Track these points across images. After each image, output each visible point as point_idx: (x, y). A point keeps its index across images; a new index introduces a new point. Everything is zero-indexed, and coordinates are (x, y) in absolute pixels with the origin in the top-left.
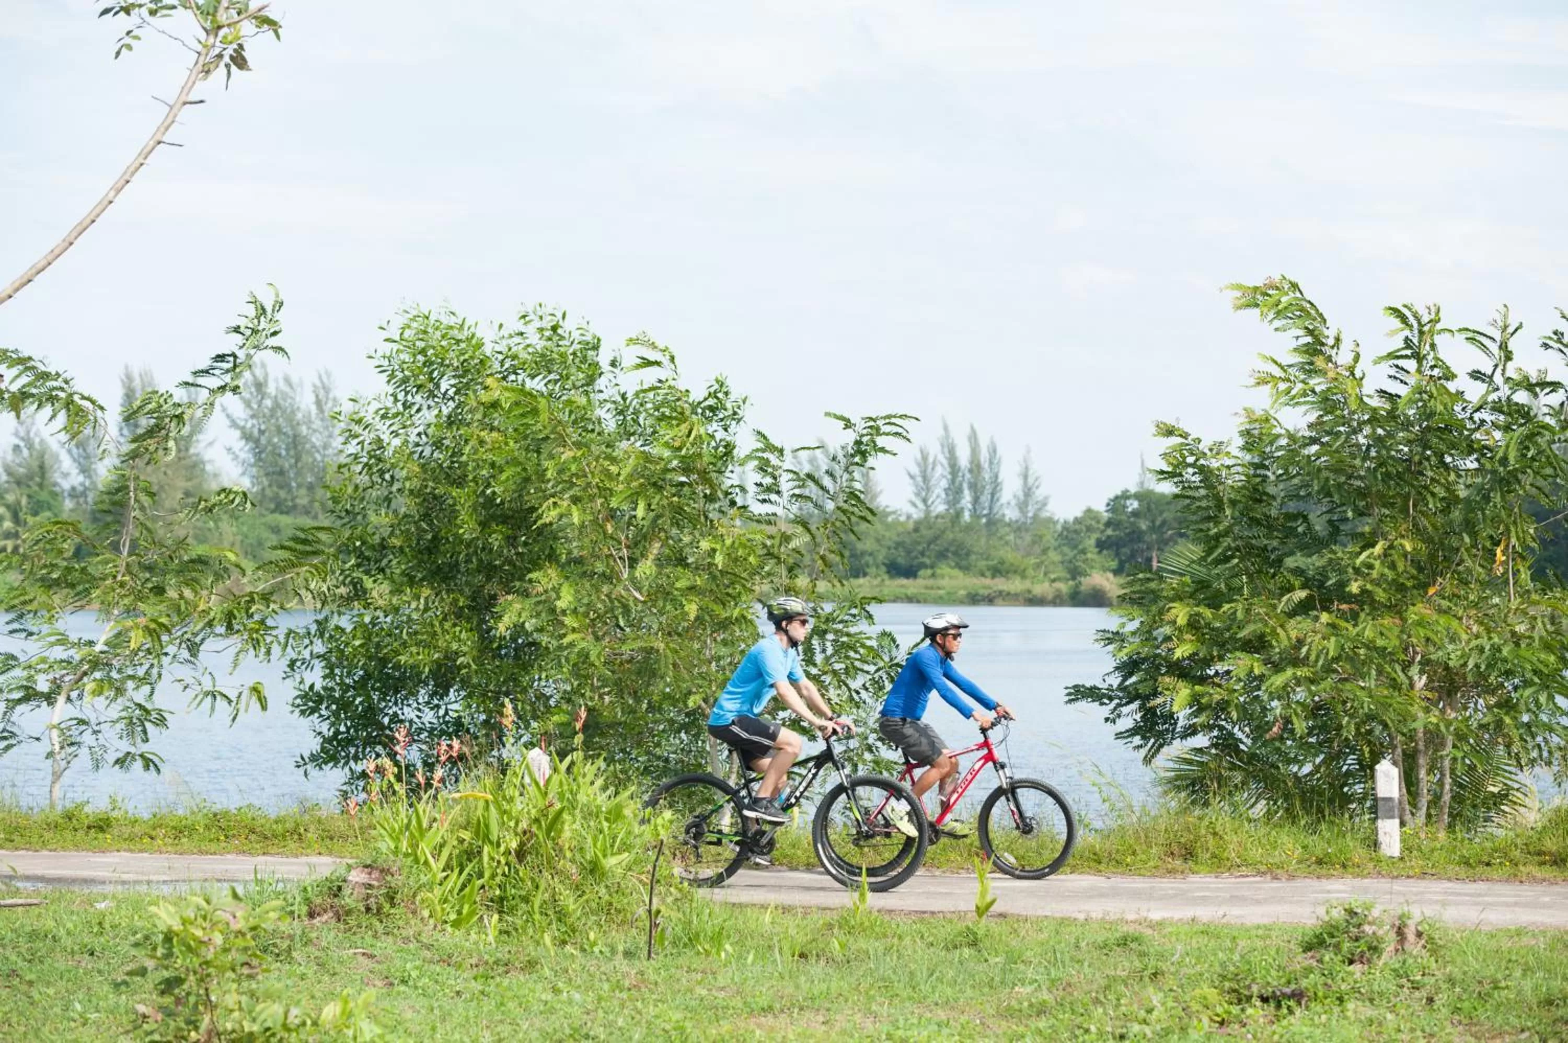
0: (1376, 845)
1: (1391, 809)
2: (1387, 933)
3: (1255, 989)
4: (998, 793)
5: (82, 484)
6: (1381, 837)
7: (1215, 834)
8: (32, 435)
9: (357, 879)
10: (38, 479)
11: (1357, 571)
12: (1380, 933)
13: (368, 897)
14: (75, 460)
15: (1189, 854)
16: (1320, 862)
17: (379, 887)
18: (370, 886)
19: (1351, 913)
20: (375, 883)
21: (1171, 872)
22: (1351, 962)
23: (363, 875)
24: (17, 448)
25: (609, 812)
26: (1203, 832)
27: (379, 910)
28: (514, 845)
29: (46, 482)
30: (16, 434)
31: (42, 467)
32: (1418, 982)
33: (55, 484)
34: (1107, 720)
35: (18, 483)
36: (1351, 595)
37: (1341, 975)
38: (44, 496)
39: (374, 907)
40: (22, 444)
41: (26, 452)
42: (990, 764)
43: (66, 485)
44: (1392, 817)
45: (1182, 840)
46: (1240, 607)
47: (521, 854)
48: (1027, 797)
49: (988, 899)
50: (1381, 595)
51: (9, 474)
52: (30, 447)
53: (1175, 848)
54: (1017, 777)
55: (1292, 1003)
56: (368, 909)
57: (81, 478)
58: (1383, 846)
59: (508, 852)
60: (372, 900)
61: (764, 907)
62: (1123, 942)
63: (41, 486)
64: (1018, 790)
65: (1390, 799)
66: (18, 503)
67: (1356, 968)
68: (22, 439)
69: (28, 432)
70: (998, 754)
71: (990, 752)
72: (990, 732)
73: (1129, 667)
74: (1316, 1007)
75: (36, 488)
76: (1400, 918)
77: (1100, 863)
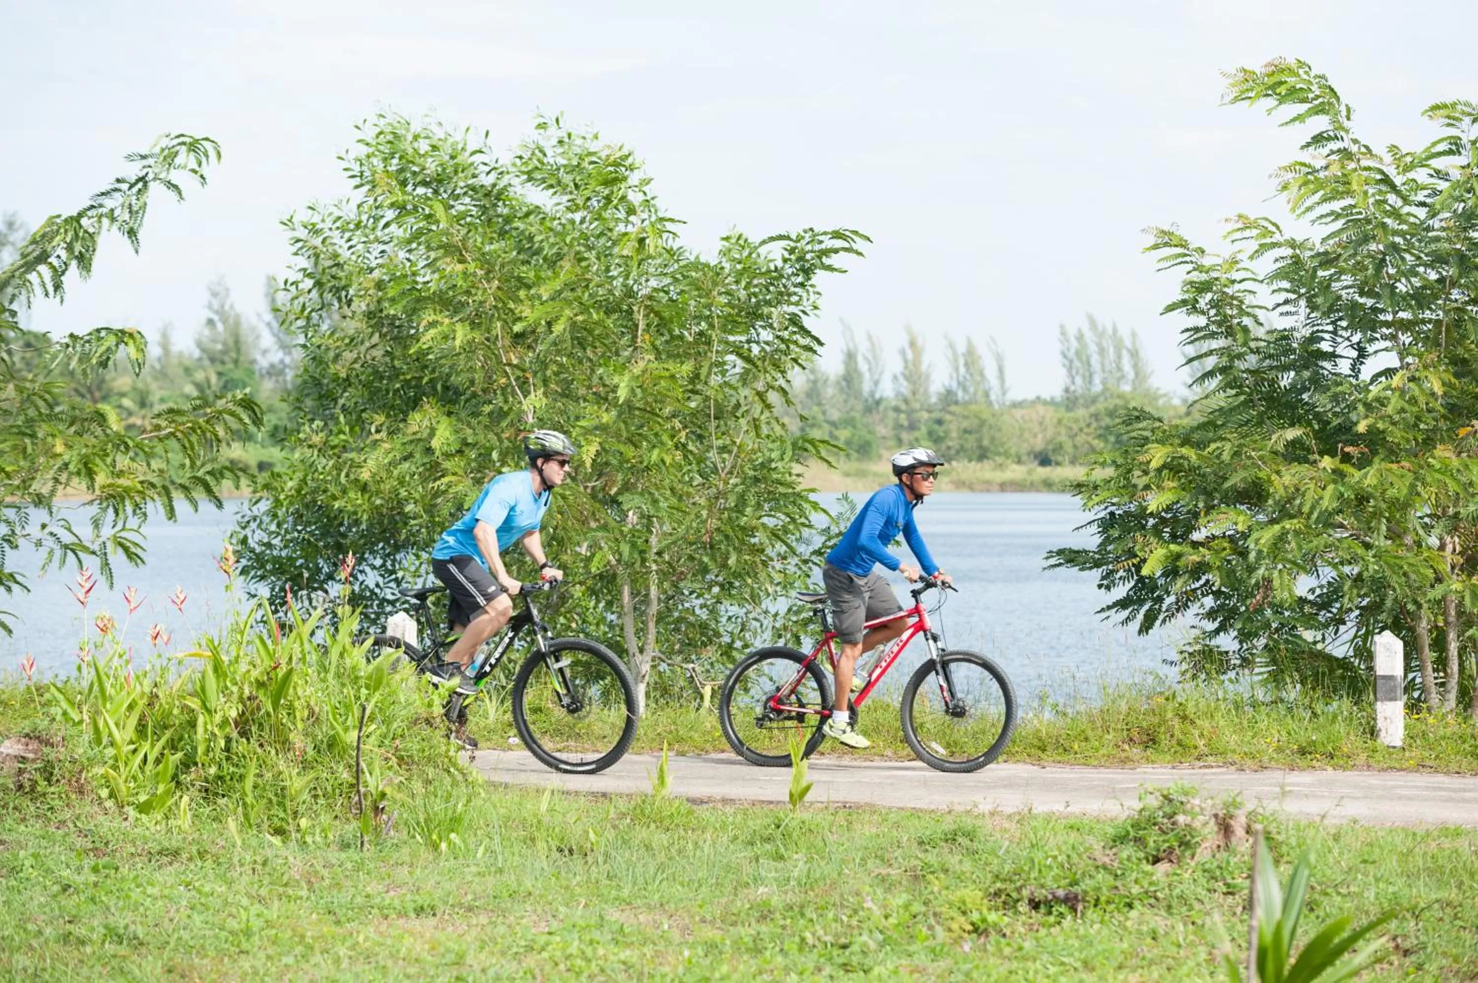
0: (1373, 732)
1: (1393, 689)
2: (1206, 824)
3: (1025, 893)
4: (929, 667)
5: (282, 361)
6: (1380, 724)
7: (1184, 718)
8: (227, 307)
9: (10, 751)
10: (234, 355)
11: (1368, 406)
12: (1197, 824)
13: (21, 772)
14: (274, 335)
15: (1150, 740)
16: (1303, 752)
17: (34, 761)
18: (24, 759)
19: (1168, 798)
20: (31, 756)
21: (1124, 761)
22: (1156, 860)
23: (20, 746)
24: (210, 322)
25: (369, 678)
26: (1170, 715)
27: (33, 790)
28: (233, 714)
29: (242, 359)
30: (210, 307)
31: (237, 342)
32: (1235, 886)
33: (253, 362)
34: (1100, 586)
35: (212, 360)
36: (1360, 436)
37: (1134, 875)
38: (238, 374)
39: (27, 784)
40: (216, 318)
41: (220, 327)
42: (921, 633)
43: (263, 363)
44: (1394, 699)
45: (1144, 724)
46: (1228, 446)
47: (243, 726)
48: (961, 672)
49: (804, 784)
50: (1396, 435)
51: (203, 350)
52: (225, 321)
53: (1135, 734)
54: (951, 648)
55: (1063, 909)
56: (21, 787)
57: (280, 355)
58: (1383, 734)
59: (225, 722)
60: (26, 776)
61: (539, 791)
62: (951, 838)
63: (236, 362)
64: (953, 666)
65: (1391, 678)
66: (208, 380)
67: (1163, 867)
68: (217, 312)
69: (222, 306)
70: (930, 622)
71: (921, 620)
72: (923, 597)
73: (1108, 523)
74: (1092, 914)
75: (230, 366)
76: (1226, 806)
77: (1044, 750)
